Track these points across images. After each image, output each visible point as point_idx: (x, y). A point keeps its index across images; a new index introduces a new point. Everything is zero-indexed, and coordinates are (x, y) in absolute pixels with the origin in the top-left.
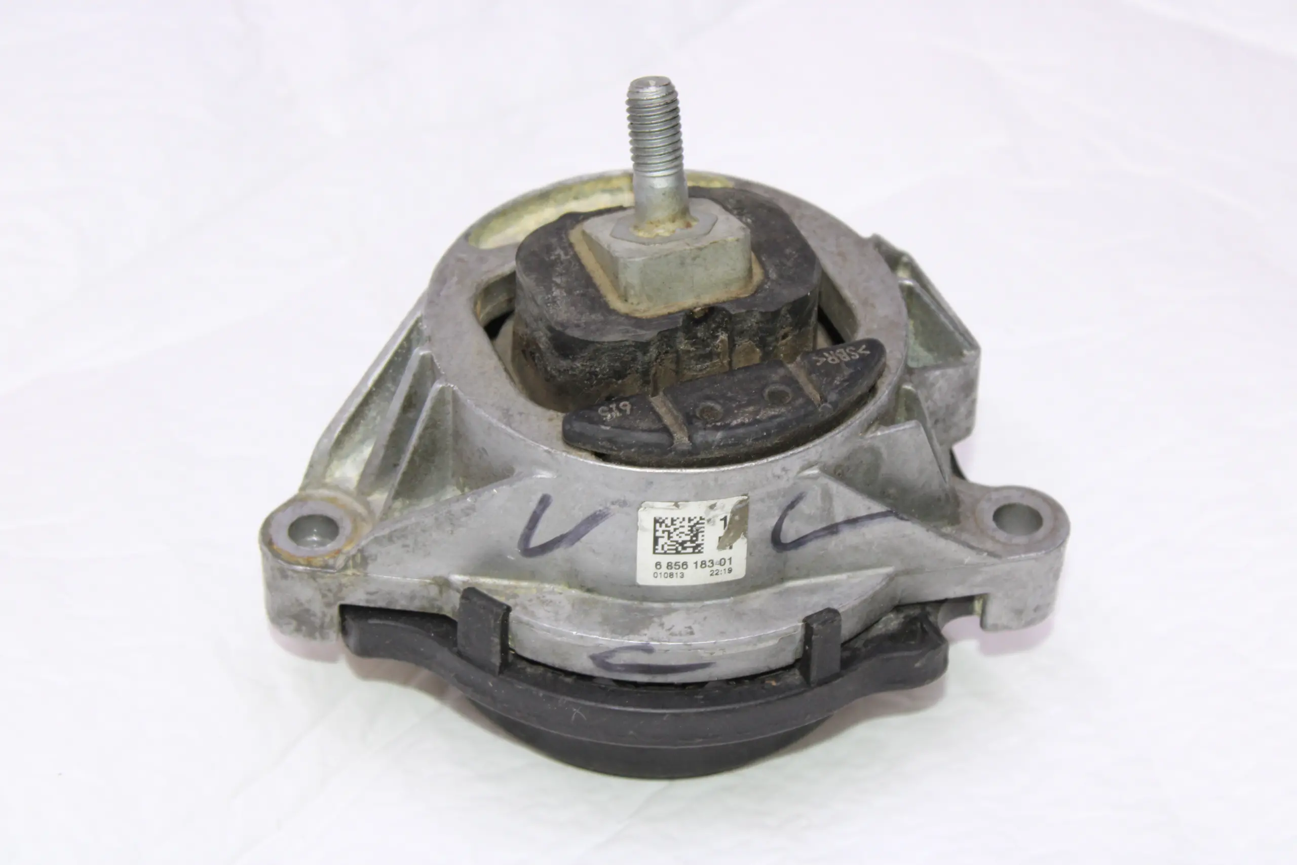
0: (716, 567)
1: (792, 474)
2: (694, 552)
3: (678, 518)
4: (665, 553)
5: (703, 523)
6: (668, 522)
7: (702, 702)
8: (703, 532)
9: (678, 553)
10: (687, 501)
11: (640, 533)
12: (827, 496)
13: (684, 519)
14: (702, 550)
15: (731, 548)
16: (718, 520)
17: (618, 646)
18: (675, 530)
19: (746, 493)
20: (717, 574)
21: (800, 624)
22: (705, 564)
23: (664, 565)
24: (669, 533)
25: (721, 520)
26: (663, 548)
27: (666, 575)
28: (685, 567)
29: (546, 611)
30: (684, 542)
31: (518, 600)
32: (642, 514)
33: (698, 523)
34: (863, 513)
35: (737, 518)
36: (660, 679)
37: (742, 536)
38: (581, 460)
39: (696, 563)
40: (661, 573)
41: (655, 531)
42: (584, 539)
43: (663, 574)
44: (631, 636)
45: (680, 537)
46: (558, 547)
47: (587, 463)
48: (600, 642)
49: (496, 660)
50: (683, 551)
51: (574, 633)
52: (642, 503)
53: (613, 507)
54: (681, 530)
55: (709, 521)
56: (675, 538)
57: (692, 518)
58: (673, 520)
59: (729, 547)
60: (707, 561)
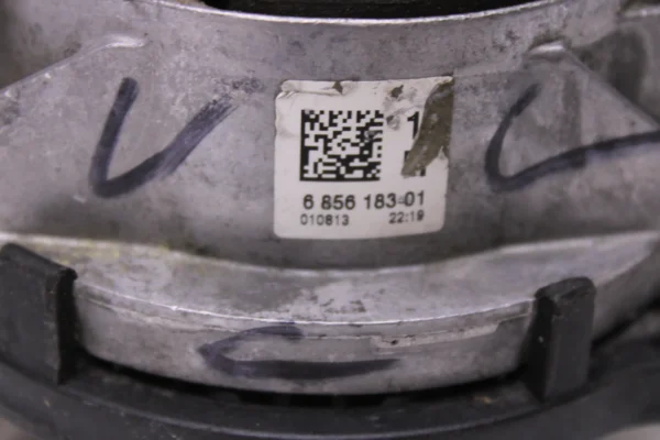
0: (399, 208)
1: (522, 47)
2: (364, 179)
3: (340, 113)
4: (320, 179)
5: (381, 124)
6: (325, 119)
7: (378, 426)
8: (379, 140)
9: (340, 178)
10: (356, 79)
11: (278, 141)
12: (572, 96)
13: (350, 114)
14: (378, 175)
15: (423, 174)
16: (404, 119)
17: (243, 327)
18: (336, 134)
19: (449, 71)
20: (400, 221)
21: (531, 300)
22: (382, 201)
23: (318, 201)
24: (327, 140)
25: (410, 119)
26: (315, 171)
27: (320, 220)
28: (350, 204)
29: (132, 278)
30: (350, 158)
31: (89, 266)
32: (282, 104)
33: (372, 123)
34: (623, 131)
35: (434, 118)
36: (311, 388)
37: (441, 153)
38: (182, 7)
39: (368, 198)
40: (312, 217)
41: (304, 136)
42: (190, 158)
43: (315, 218)
44: (264, 313)
45: (344, 149)
46: (152, 177)
47: (191, 12)
48: (216, 322)
49: (53, 361)
50: (347, 176)
51: (174, 308)
52: (281, 83)
53: (235, 93)
54: (345, 135)
55: (390, 119)
56: (336, 150)
57: (363, 113)
58: (332, 116)
59: (418, 173)
60: (386, 195)
